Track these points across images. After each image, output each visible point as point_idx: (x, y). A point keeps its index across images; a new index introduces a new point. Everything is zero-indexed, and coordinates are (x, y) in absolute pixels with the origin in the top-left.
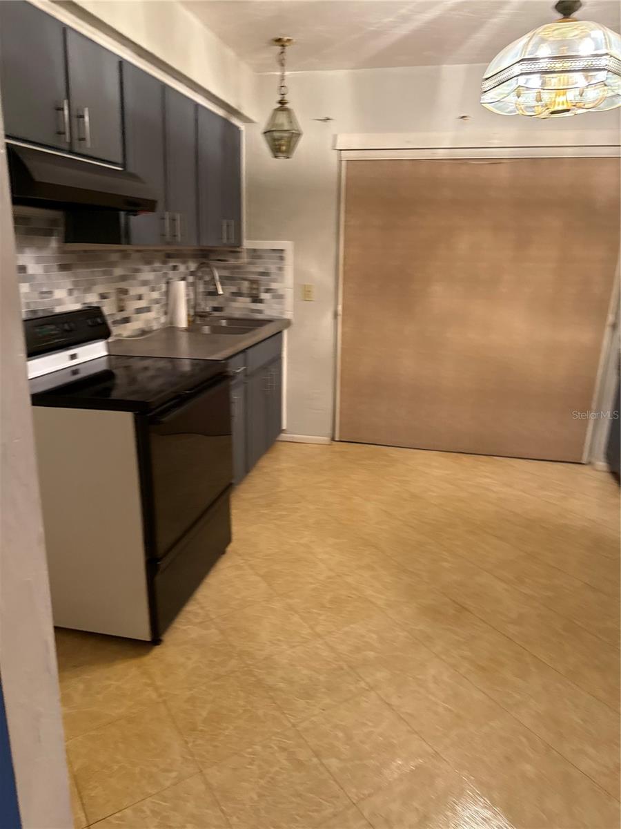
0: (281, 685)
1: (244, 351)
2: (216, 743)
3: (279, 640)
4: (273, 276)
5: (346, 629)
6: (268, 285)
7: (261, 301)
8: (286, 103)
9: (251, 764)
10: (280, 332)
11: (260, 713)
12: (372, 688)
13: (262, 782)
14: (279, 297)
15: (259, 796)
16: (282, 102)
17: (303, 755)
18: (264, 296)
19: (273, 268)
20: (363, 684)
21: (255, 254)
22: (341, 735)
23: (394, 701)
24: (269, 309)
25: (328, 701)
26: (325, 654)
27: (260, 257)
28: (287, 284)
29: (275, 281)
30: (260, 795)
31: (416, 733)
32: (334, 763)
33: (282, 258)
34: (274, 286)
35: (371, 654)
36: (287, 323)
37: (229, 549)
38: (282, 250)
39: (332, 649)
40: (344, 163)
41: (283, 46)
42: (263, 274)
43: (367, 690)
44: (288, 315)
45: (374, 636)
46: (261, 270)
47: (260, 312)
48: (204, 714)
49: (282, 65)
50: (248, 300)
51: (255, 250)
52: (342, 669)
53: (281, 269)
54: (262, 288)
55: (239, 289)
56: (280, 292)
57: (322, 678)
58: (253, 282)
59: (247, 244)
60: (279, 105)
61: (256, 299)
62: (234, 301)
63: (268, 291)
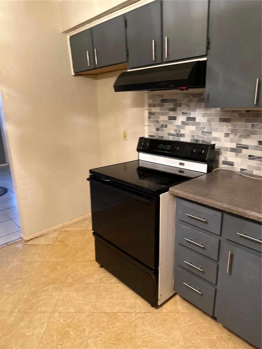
12: (12, 312)
25: (25, 296)
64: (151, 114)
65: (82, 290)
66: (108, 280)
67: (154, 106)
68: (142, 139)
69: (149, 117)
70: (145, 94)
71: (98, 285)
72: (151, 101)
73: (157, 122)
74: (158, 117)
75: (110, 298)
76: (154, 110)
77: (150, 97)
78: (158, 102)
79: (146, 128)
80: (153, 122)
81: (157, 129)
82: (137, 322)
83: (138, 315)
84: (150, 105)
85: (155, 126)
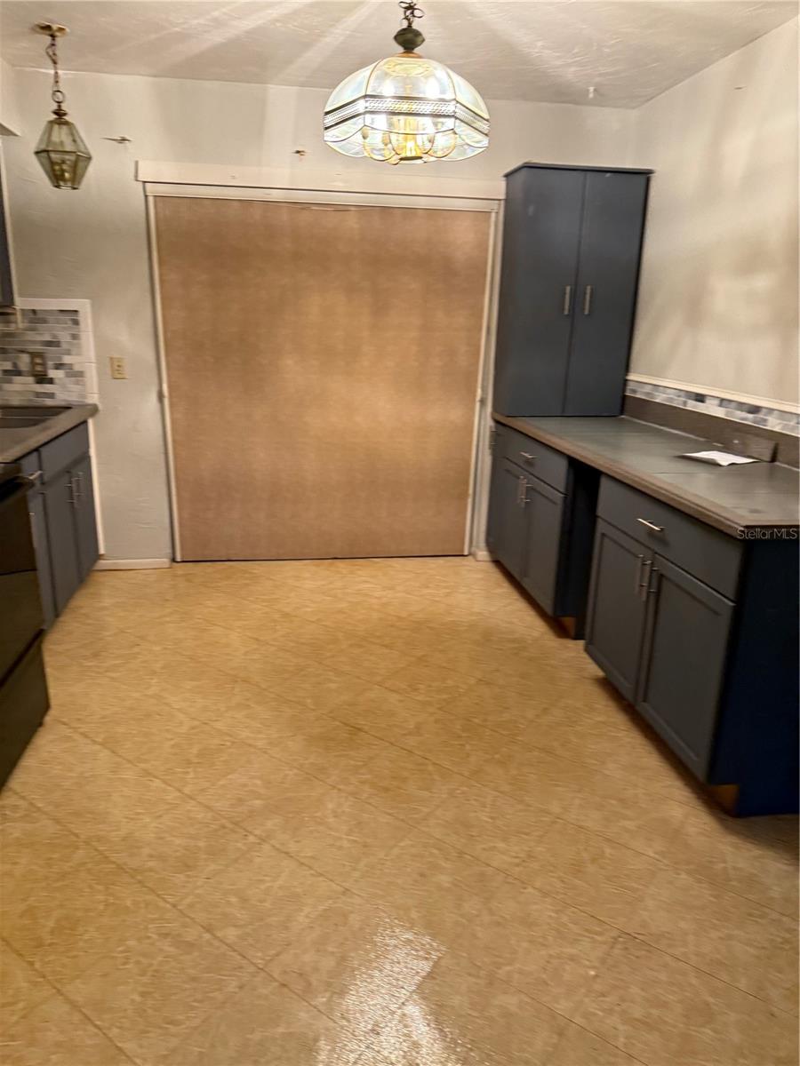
0: (151, 864)
1: (37, 450)
2: (75, 953)
3: (139, 814)
4: (64, 346)
5: (221, 783)
6: (60, 359)
7: (51, 381)
8: (65, 114)
9: (125, 964)
10: (85, 422)
11: (128, 903)
12: (263, 840)
13: (145, 979)
14: (78, 375)
15: (142, 996)
16: (59, 113)
17: (191, 934)
18: (52, 373)
19: (64, 337)
20: (251, 839)
21: (35, 317)
22: (233, 900)
23: (292, 847)
24: (62, 391)
25: (213, 867)
26: (200, 816)
27: (44, 321)
28: (87, 355)
29: (68, 353)
30: (143, 994)
31: (321, 875)
32: (231, 934)
33: (76, 322)
34: (67, 359)
35: (258, 802)
36: (94, 410)
37: (48, 719)
38: (76, 311)
39: (209, 808)
40: (151, 200)
41: (53, 36)
42: (49, 344)
43: (259, 844)
44: (93, 398)
45: (259, 782)
46: (47, 338)
47: (51, 396)
48: (51, 924)
49: (55, 63)
50: (31, 379)
51: (34, 312)
52: (224, 827)
53: (75, 337)
54: (50, 363)
55: (15, 365)
56: (77, 368)
57: (201, 844)
58: (33, 355)
59: (20, 303)
60: (55, 116)
61: (42, 379)
62: (10, 382)
63: (59, 366)
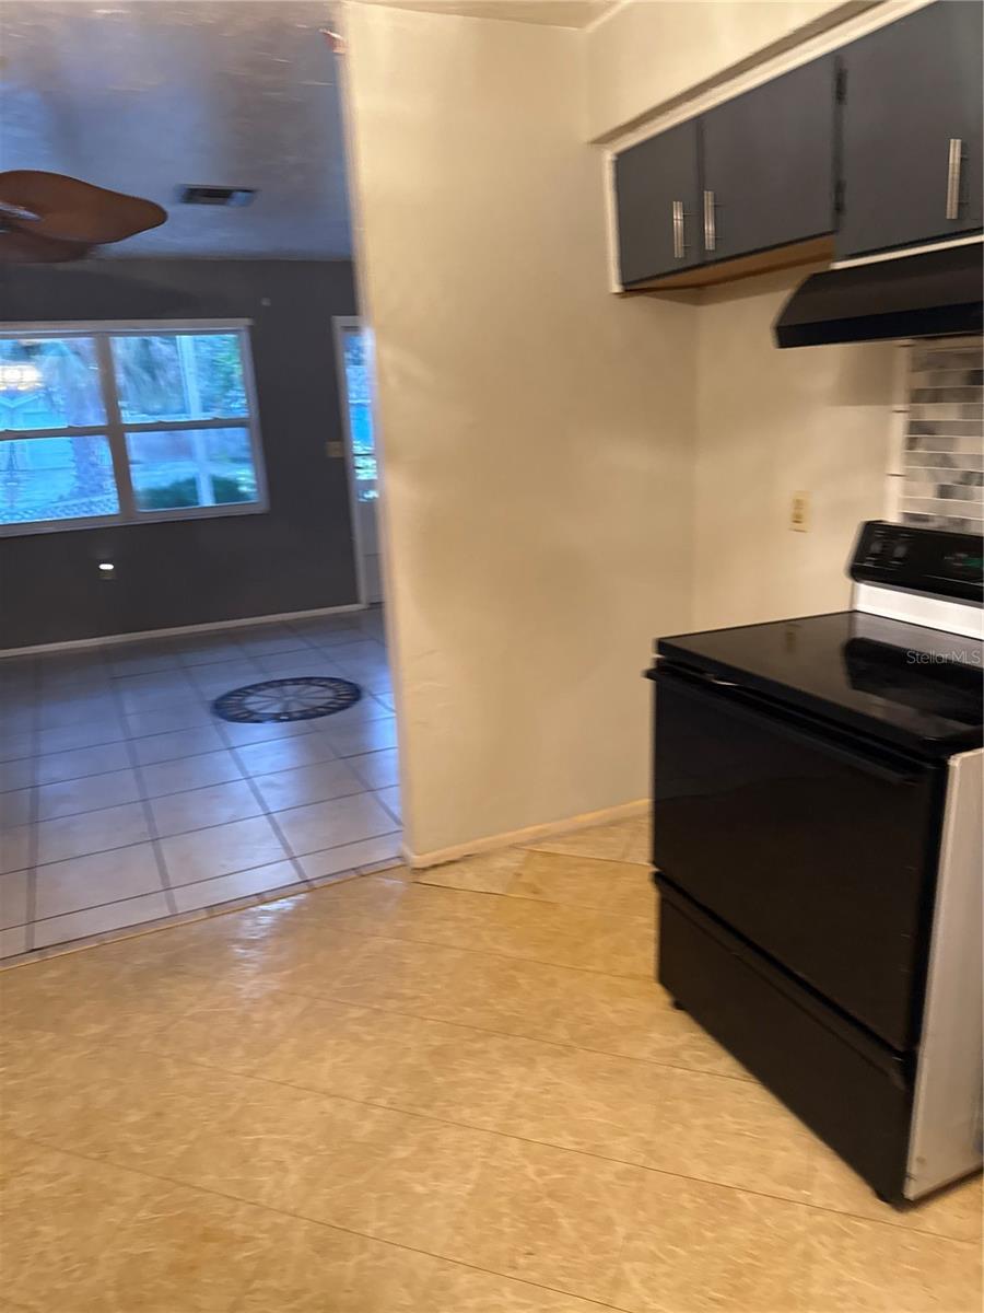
64: (918, 429)
65: (604, 1078)
66: (702, 1061)
67: (936, 396)
68: (872, 530)
69: (911, 444)
70: (900, 351)
71: (662, 1070)
72: (922, 380)
73: (946, 461)
74: (951, 443)
75: (707, 1127)
76: (931, 413)
77: (918, 365)
78: (954, 381)
79: (895, 487)
80: (928, 461)
81: (944, 492)
82: (814, 1242)
83: (819, 1218)
84: (917, 396)
85: (933, 475)
